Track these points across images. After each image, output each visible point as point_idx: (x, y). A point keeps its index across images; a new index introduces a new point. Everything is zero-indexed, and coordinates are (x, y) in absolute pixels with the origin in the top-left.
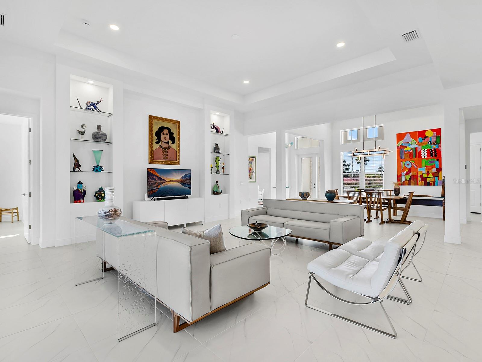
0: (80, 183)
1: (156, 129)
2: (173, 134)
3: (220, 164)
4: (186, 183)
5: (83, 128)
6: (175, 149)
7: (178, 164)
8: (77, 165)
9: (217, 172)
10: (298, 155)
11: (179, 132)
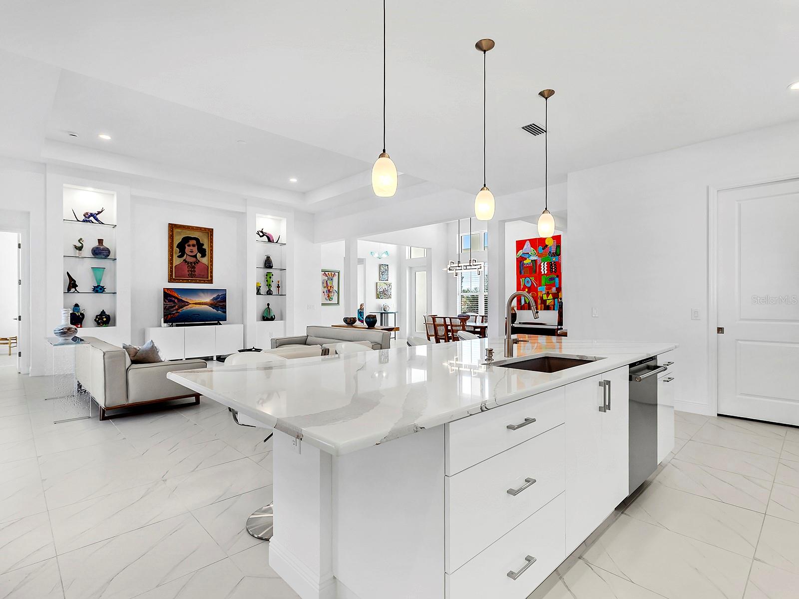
0: (77, 305)
1: (178, 240)
2: (203, 245)
3: (272, 281)
4: (218, 307)
5: (81, 243)
6: (207, 263)
7: (211, 282)
8: (72, 285)
9: (269, 293)
10: (411, 268)
11: (212, 242)
